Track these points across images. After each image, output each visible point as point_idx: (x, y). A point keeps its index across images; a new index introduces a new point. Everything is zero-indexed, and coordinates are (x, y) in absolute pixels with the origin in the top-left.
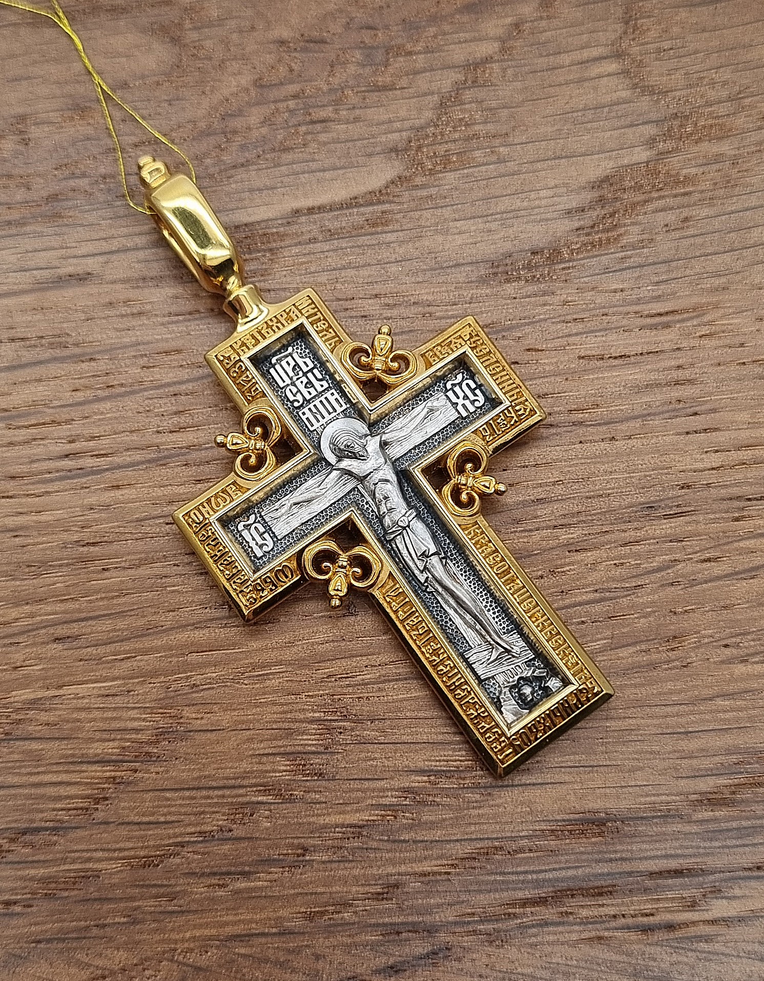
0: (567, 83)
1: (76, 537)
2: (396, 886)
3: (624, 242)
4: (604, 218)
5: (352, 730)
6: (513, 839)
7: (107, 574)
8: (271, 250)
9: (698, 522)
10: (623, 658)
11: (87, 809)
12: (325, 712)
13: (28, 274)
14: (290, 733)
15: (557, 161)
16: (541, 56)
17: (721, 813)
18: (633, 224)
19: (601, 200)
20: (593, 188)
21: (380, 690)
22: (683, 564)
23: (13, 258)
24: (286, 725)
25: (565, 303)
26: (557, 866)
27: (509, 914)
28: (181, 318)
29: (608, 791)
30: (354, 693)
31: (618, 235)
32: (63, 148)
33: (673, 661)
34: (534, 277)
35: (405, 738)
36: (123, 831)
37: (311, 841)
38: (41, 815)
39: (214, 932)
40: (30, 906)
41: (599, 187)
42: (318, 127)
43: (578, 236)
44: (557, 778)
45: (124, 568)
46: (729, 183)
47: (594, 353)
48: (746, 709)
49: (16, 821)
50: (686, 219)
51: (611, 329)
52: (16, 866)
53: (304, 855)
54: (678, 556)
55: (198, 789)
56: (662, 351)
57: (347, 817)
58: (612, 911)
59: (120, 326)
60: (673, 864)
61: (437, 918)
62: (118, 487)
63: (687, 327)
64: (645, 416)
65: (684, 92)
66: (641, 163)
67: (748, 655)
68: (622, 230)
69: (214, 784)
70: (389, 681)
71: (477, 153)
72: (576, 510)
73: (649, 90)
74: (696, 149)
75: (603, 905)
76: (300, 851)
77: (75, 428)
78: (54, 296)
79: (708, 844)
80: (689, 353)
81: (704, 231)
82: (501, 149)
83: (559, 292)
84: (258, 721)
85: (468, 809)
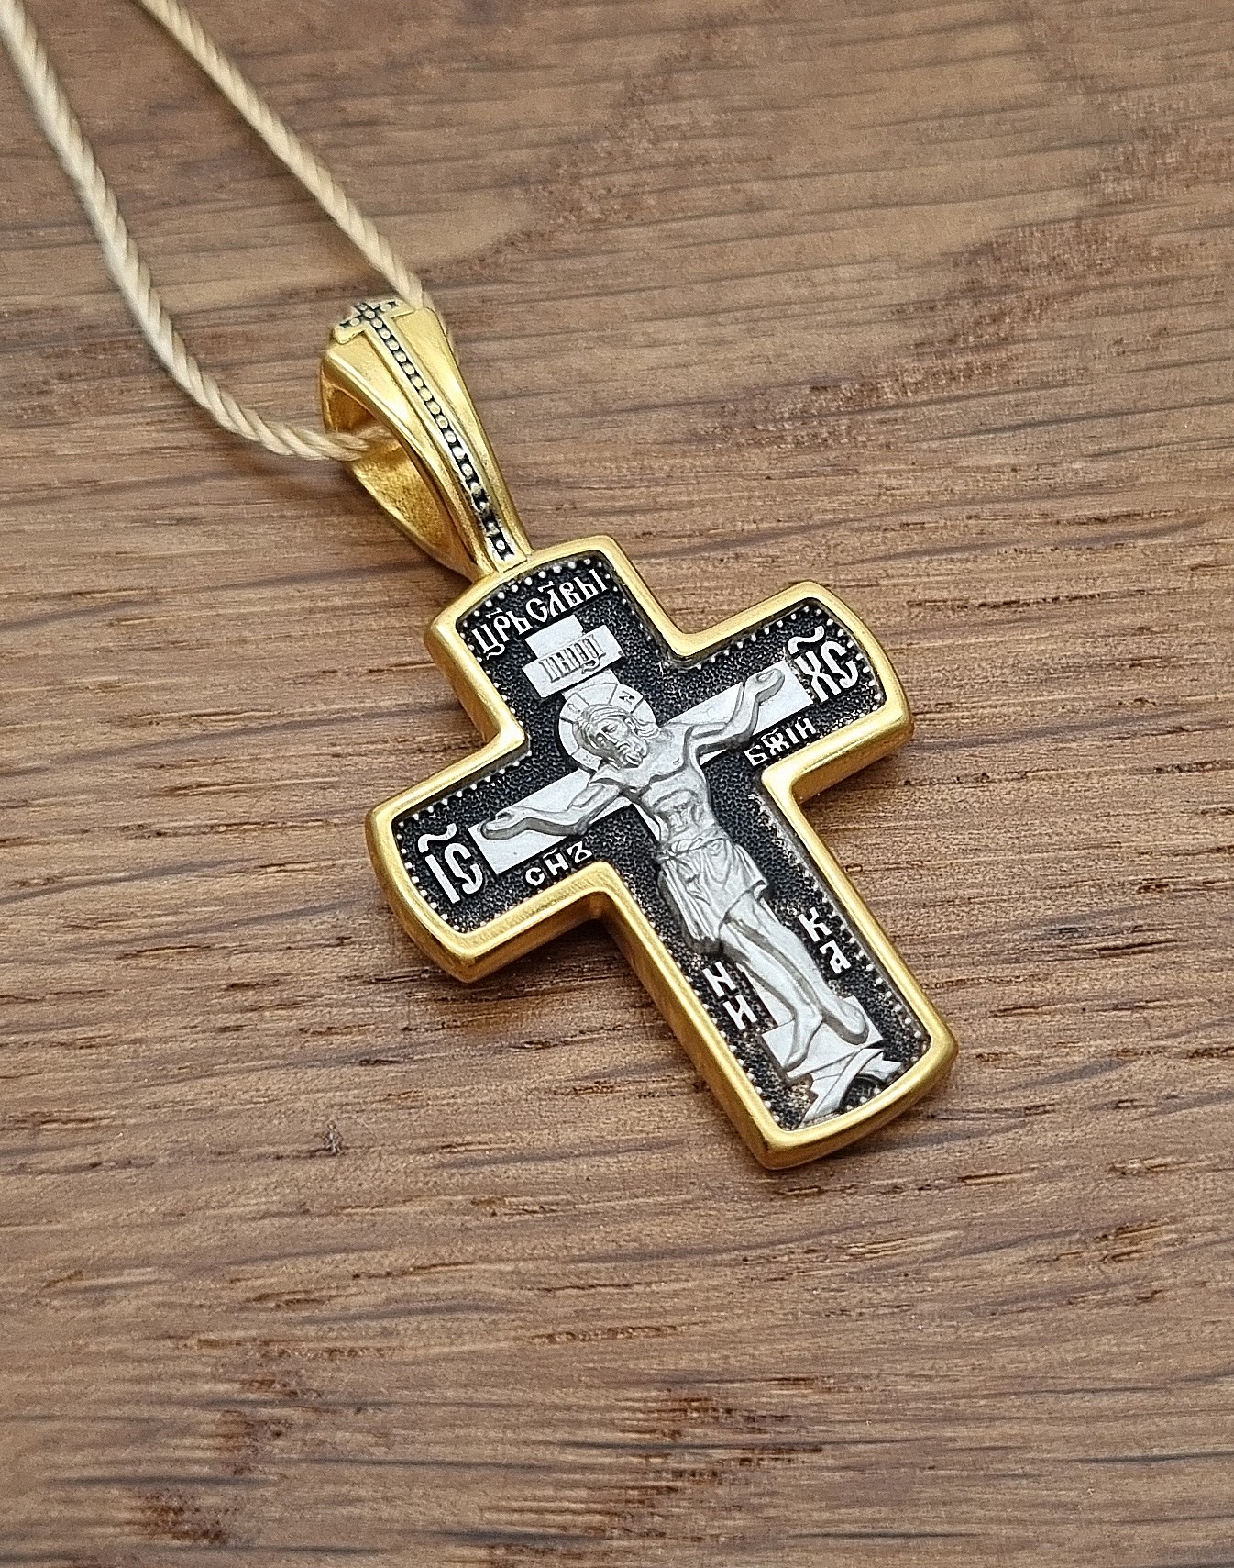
0: (906, 67)
3: (1020, 371)
4: (977, 323)
5: (308, 1426)
9: (1179, 967)
10: (991, 1276)
12: (243, 1382)
14: (147, 1432)
15: (877, 211)
18: (1042, 338)
19: (975, 291)
20: (956, 265)
21: (386, 1333)
22: (1143, 1061)
24: (145, 1411)
25: (883, 490)
30: (321, 1339)
31: (1010, 359)
33: (1114, 1285)
34: (815, 436)
35: (436, 1452)
41: (970, 263)
43: (919, 356)
47: (945, 594)
50: (1162, 332)
51: (985, 546)
54: (1130, 1042)
56: (1104, 595)
63: (1161, 546)
64: (1061, 729)
65: (1159, 91)
66: (1065, 220)
68: (1018, 349)
70: (410, 1313)
71: (702, 195)
73: (1089, 84)
74: (1186, 197)
80: (1167, 602)
81: (1201, 355)
82: (755, 186)
83: (869, 468)
84: (77, 1397)
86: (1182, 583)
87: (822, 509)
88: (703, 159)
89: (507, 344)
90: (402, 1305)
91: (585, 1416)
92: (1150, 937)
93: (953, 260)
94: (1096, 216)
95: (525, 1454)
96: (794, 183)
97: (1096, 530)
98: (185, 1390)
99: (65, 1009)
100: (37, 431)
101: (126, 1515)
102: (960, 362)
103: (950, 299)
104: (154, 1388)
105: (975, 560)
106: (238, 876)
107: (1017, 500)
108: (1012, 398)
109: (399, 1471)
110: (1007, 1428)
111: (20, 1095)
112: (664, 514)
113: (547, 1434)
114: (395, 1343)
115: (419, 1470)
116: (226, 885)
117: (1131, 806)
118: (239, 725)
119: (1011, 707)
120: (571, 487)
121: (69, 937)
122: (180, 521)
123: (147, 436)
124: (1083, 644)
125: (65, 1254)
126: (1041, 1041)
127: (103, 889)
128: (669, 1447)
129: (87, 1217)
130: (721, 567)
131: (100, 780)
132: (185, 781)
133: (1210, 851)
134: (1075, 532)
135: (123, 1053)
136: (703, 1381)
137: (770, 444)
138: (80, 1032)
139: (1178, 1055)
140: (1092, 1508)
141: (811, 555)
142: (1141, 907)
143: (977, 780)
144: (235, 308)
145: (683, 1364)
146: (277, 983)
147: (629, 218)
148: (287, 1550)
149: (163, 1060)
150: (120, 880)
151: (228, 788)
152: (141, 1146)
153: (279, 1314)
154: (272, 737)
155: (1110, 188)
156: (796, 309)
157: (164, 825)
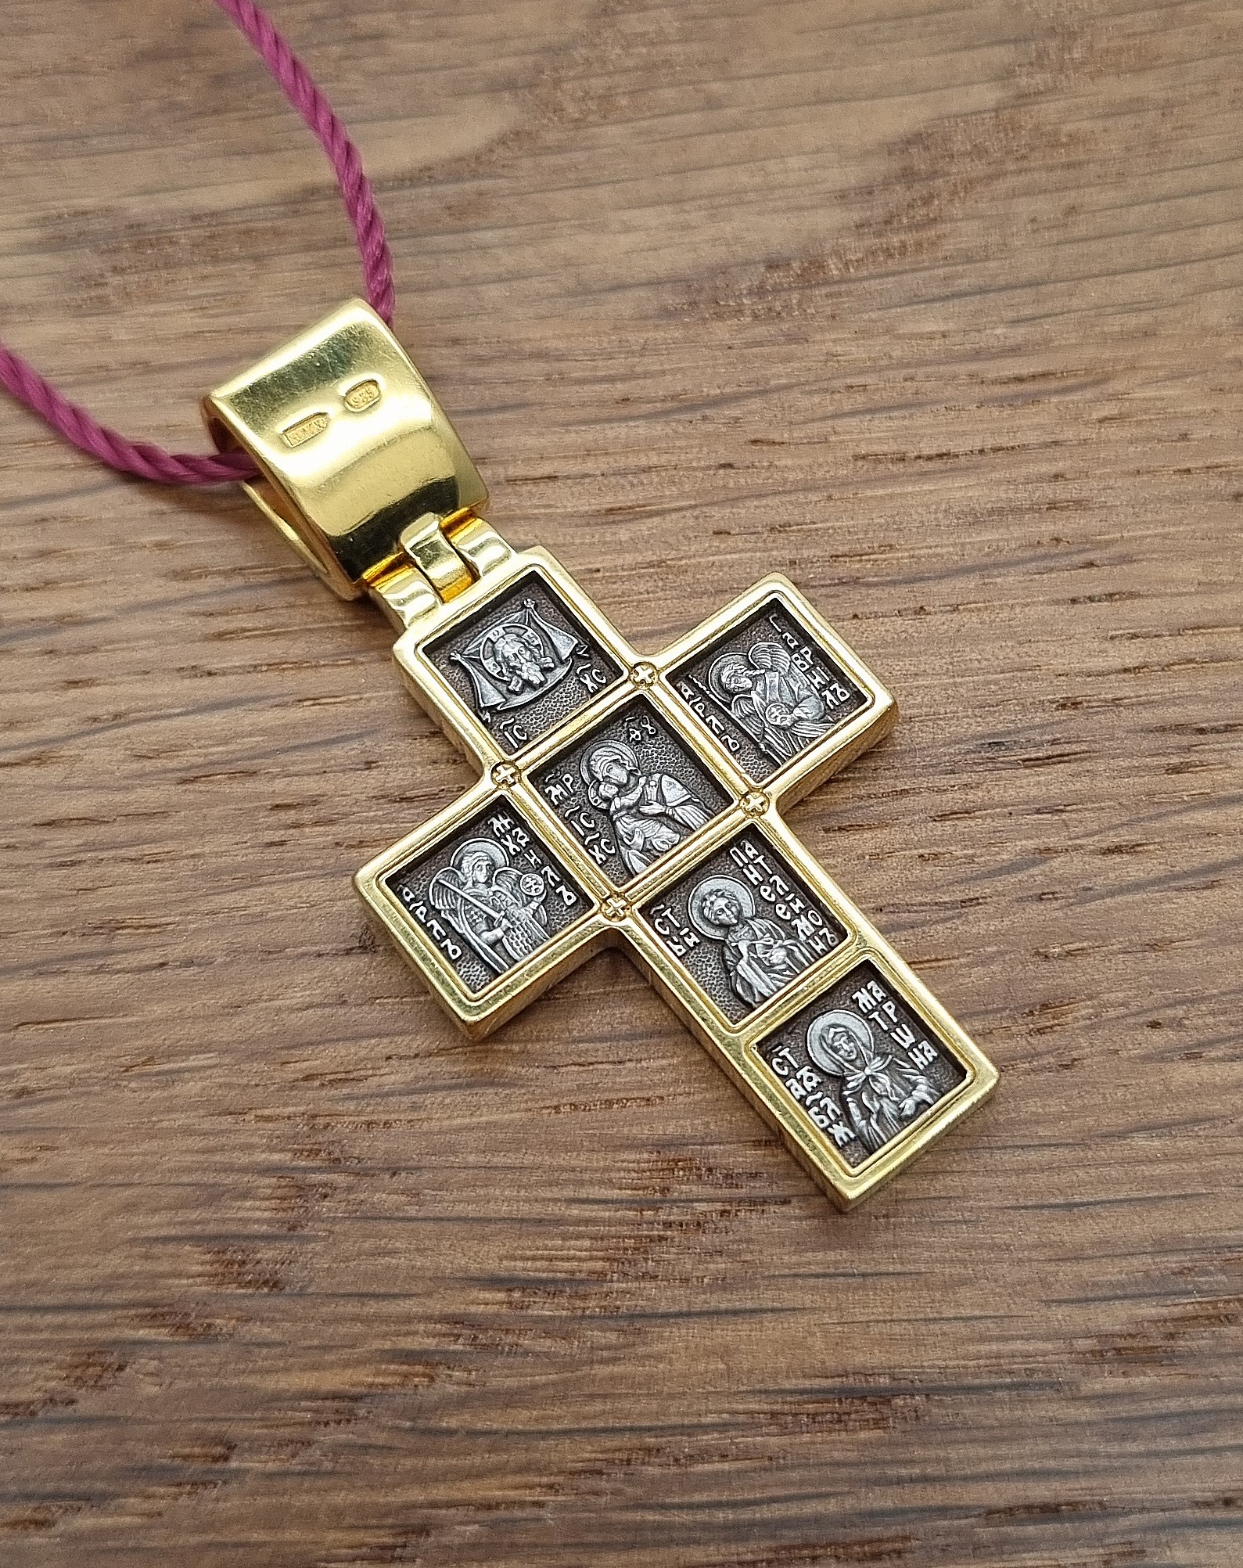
86: (1090, 433)
87: (778, 374)
88: (667, 63)
89: (502, 232)
90: (428, 1083)
91: (586, 1176)
92: (1067, 749)
93: (889, 148)
94: (1013, 106)
95: (537, 1210)
96: (748, 83)
97: (1014, 388)
98: (244, 1159)
99: (134, 829)
100: (94, 319)
101: (199, 1269)
102: (895, 240)
103: (886, 184)
104: (217, 1158)
105: (911, 416)
106: (277, 710)
107: (947, 363)
108: (941, 272)
109: (430, 1226)
111: (99, 905)
112: (641, 382)
113: (556, 1192)
114: (424, 1115)
115: (445, 1223)
116: (270, 718)
117: (1050, 633)
119: (945, 548)
120: (559, 358)
121: (136, 766)
123: (189, 321)
124: (1006, 491)
125: (138, 1043)
126: (974, 842)
127: (164, 723)
128: (661, 1201)
129: (158, 1010)
130: (690, 429)
131: (158, 627)
132: (232, 626)
133: (1118, 672)
134: (998, 390)
135: (184, 867)
136: (687, 1145)
137: (729, 318)
138: (147, 849)
139: (1092, 852)
140: (1023, 1248)
141: (769, 415)
142: (1059, 723)
143: (916, 613)
144: (263, 205)
145: (670, 1130)
146: (315, 803)
147: (605, 117)
148: (334, 1295)
149: (218, 873)
150: (178, 715)
151: (268, 633)
152: (201, 947)
153: (324, 1093)
155: (1024, 81)
156: (752, 196)
157: (215, 665)
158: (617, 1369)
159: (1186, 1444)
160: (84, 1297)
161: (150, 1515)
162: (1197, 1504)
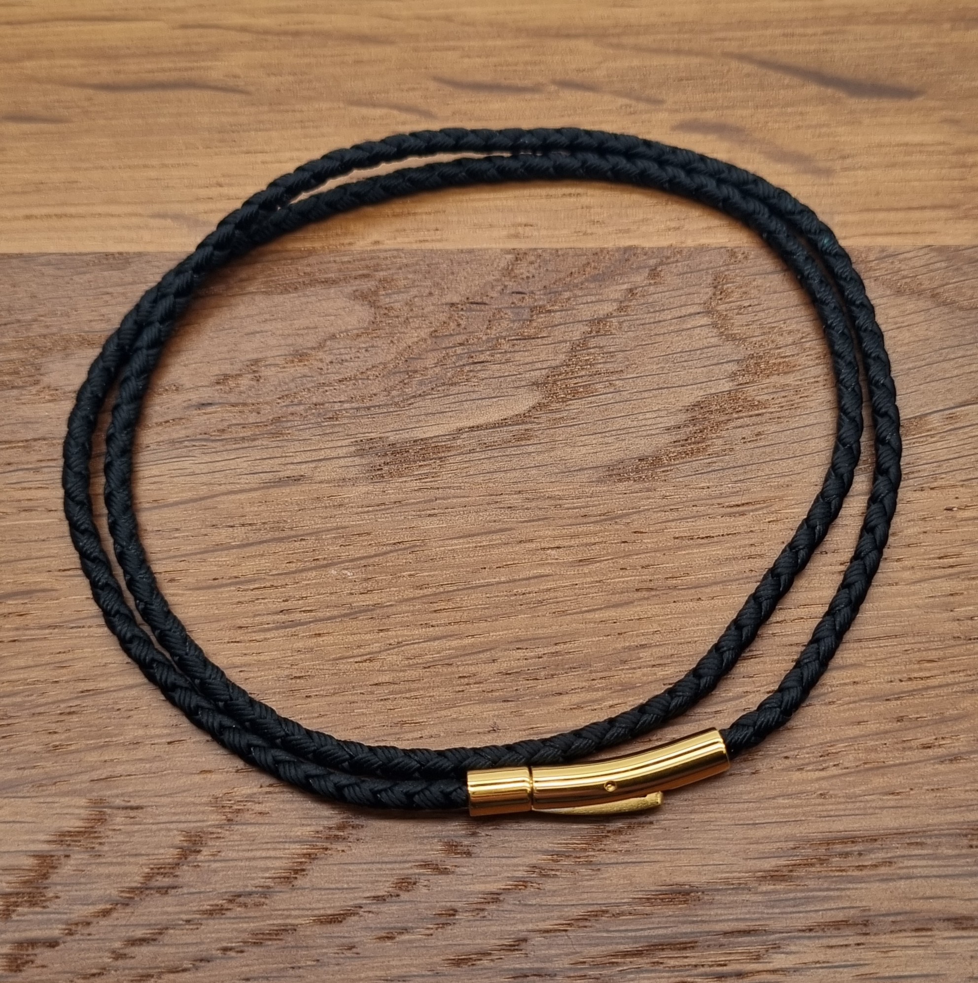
0: (668, 333)
1: (287, 672)
2: (525, 940)
3: (710, 451)
4: (695, 433)
6: (617, 905)
7: (309, 700)
8: (440, 458)
9: (765, 663)
11: (288, 878)
13: (256, 476)
15: (659, 391)
16: (649, 312)
17: (780, 887)
18: (717, 437)
19: (693, 420)
20: (687, 410)
22: (753, 695)
23: (245, 465)
25: (664, 497)
26: (650, 926)
27: (613, 963)
28: (370, 509)
29: (692, 868)
31: (705, 446)
32: (286, 383)
34: (640, 477)
36: (316, 895)
37: (460, 905)
38: (253, 882)
39: (383, 973)
40: (242, 952)
41: (692, 409)
42: (479, 367)
43: (675, 447)
44: (653, 858)
45: (322, 696)
46: (792, 406)
47: (686, 534)
48: (801, 806)
49: (233, 887)
50: (759, 434)
51: (699, 516)
52: (232, 921)
53: (454, 915)
55: (373, 863)
56: (739, 533)
57: (488, 886)
58: (693, 961)
59: (324, 515)
60: (742, 926)
61: (557, 965)
62: (319, 635)
63: (758, 515)
64: (725, 581)
65: (759, 339)
66: (725, 391)
67: (803, 765)
68: (709, 442)
69: (386, 859)
71: (598, 386)
72: (670, 652)
73: (733, 338)
74: (768, 381)
75: (686, 957)
76: (451, 912)
77: (289, 591)
78: (275, 492)
79: (770, 911)
80: (760, 535)
81: (773, 442)
82: (617, 382)
83: (659, 489)
85: (582, 881)
86: (765, 527)
87: (644, 505)
94: (736, 389)
96: (630, 381)
97: (735, 509)
99: (407, 686)
100: (378, 484)
101: (439, 848)
102: (689, 448)
103: (685, 424)
105: (695, 521)
106: (459, 640)
107: (709, 499)
108: (708, 461)
110: (711, 815)
112: (591, 508)
116: (455, 643)
118: (455, 588)
119: (709, 575)
121: (406, 662)
122: (430, 515)
124: (732, 551)
127: (416, 646)
130: (610, 528)
131: (412, 608)
132: (439, 608)
135: (427, 700)
137: (625, 481)
138: (412, 694)
140: (737, 840)
141: (640, 521)
143: (697, 600)
146: (474, 675)
149: (440, 702)
150: (421, 642)
152: (435, 731)
154: (465, 592)
156: (633, 430)
157: (434, 623)
158: (592, 883)
159: (794, 910)
160: (399, 859)
161: (428, 935)
162: (800, 931)
